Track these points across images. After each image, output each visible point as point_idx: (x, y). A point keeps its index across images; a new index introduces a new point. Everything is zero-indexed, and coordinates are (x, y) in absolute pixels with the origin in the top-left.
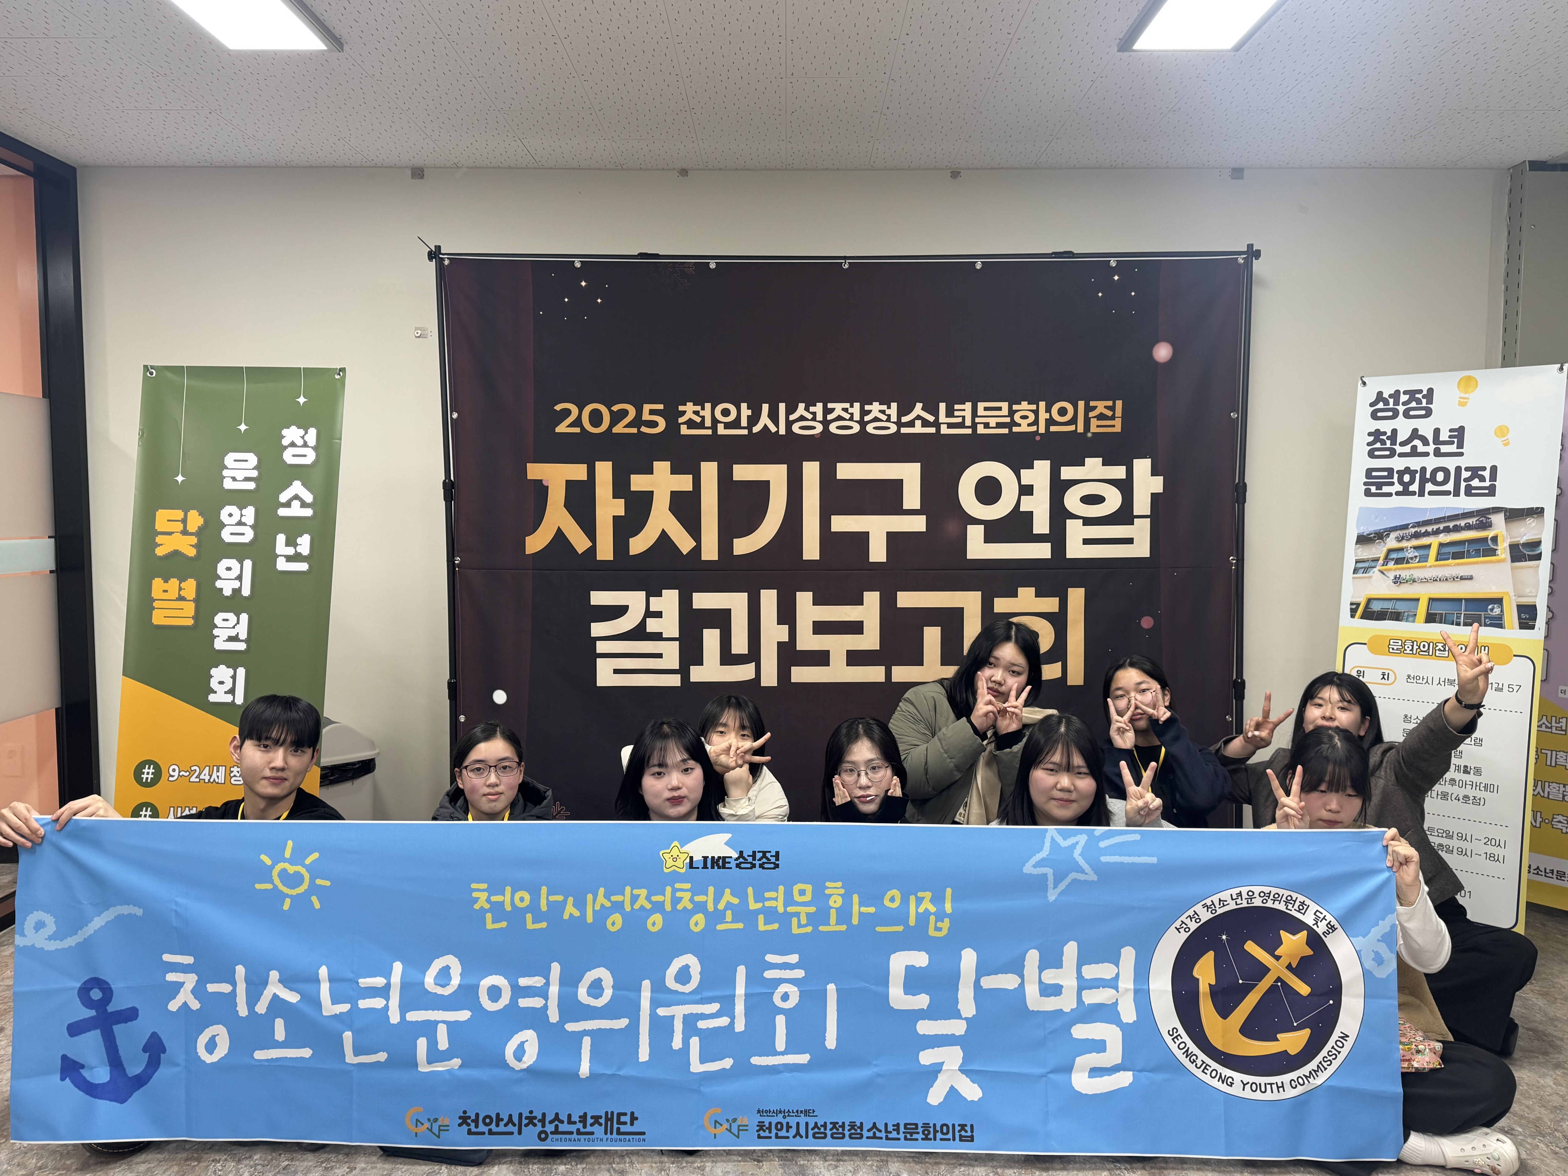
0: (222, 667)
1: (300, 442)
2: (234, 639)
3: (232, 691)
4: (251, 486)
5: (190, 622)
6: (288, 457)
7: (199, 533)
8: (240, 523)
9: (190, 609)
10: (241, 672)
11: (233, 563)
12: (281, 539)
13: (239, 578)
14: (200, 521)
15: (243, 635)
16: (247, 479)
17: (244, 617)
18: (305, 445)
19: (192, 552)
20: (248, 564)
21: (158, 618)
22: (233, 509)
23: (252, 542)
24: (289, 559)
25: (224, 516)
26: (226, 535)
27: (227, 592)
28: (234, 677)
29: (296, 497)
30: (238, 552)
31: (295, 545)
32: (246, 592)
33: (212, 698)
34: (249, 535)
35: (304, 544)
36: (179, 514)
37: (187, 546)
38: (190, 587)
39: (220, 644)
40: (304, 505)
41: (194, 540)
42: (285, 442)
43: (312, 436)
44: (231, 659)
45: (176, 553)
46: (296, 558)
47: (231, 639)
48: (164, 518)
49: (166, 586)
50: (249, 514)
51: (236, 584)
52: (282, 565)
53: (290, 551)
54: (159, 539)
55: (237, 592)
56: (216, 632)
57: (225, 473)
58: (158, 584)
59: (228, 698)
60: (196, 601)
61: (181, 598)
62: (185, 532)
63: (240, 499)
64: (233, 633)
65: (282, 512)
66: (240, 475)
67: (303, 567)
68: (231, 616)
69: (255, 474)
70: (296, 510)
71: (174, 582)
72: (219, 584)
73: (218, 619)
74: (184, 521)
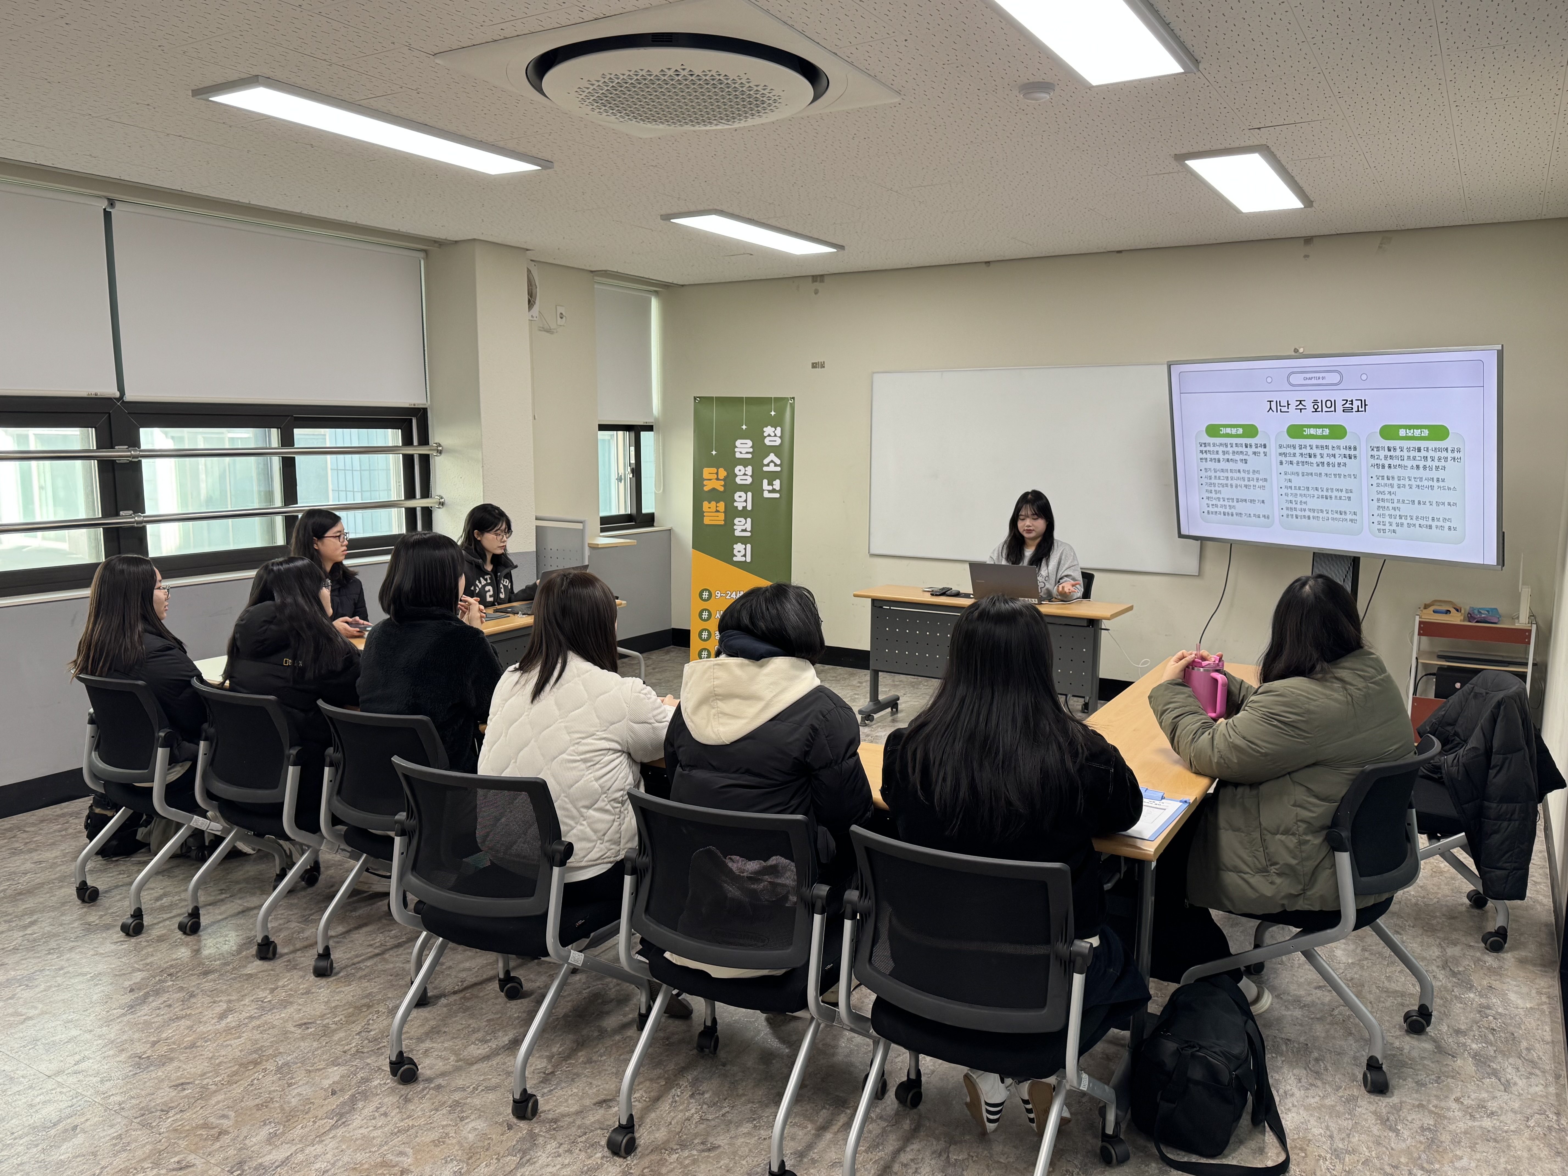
0: (739, 544)
1: (773, 434)
2: (745, 530)
3: (745, 556)
4: (750, 456)
5: (723, 523)
6: (767, 442)
7: (725, 479)
8: (745, 474)
9: (722, 516)
10: (749, 546)
11: (742, 494)
12: (765, 482)
13: (746, 501)
14: (725, 474)
15: (749, 529)
16: (747, 453)
17: (749, 520)
18: (775, 435)
19: (722, 489)
20: (750, 494)
21: (707, 521)
22: (741, 467)
23: (751, 483)
24: (770, 492)
25: (736, 470)
26: (738, 480)
27: (740, 508)
28: (745, 549)
29: (772, 461)
30: (744, 488)
31: (772, 485)
32: (749, 508)
33: (735, 559)
34: (749, 480)
35: (777, 484)
36: (714, 470)
37: (719, 486)
38: (721, 506)
39: (737, 533)
40: (776, 465)
41: (723, 483)
42: (765, 434)
43: (778, 431)
44: (743, 540)
45: (714, 489)
46: (773, 491)
47: (743, 531)
48: (707, 472)
49: (710, 505)
50: (749, 470)
51: (744, 504)
52: (766, 495)
53: (770, 488)
54: (705, 482)
55: (745, 508)
56: (735, 527)
57: (736, 450)
58: (706, 504)
59: (743, 559)
60: (725, 512)
61: (717, 511)
62: (718, 479)
63: (744, 462)
64: (744, 528)
65: (765, 469)
66: (744, 451)
67: (777, 495)
68: (743, 520)
69: (751, 450)
70: (772, 468)
71: (713, 503)
72: (736, 504)
73: (736, 521)
74: (717, 473)
